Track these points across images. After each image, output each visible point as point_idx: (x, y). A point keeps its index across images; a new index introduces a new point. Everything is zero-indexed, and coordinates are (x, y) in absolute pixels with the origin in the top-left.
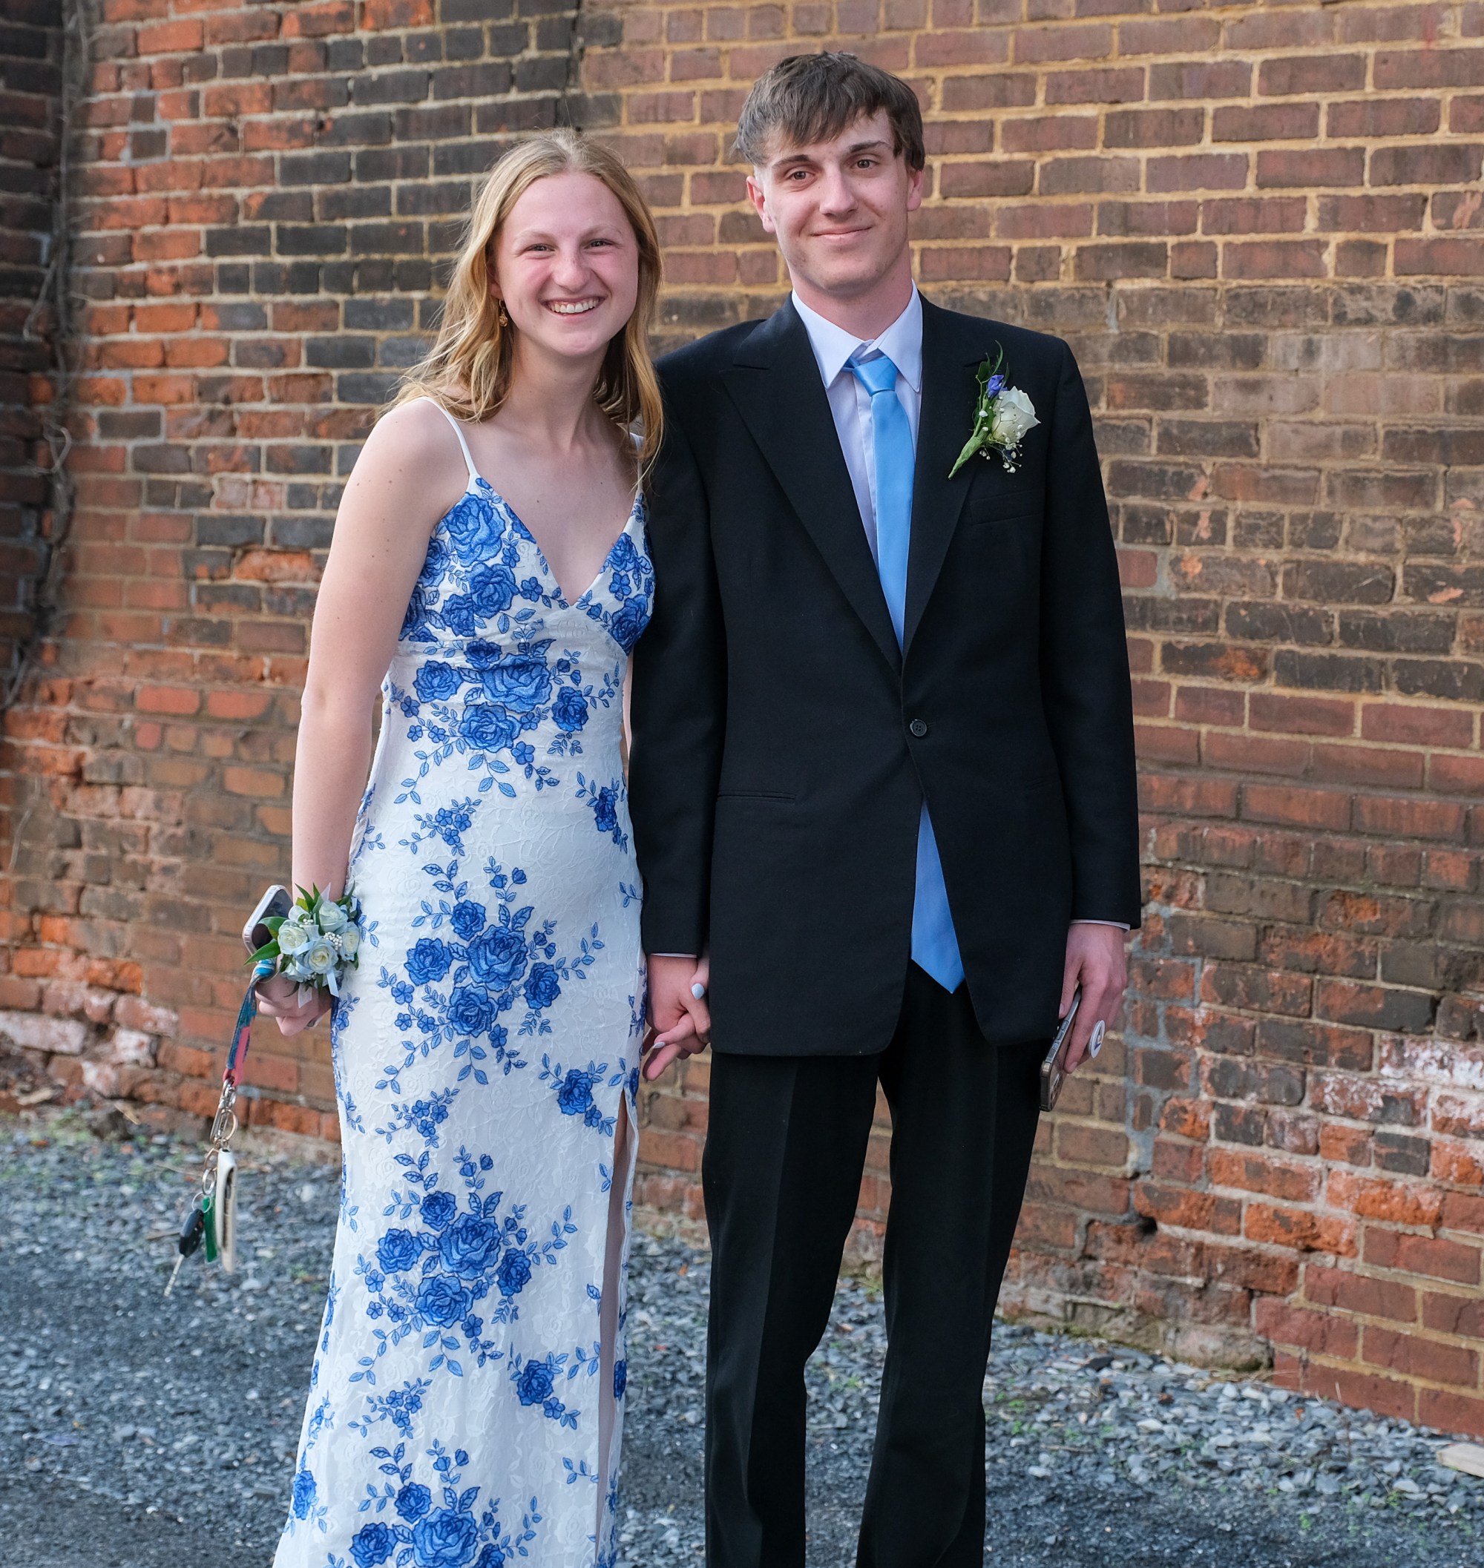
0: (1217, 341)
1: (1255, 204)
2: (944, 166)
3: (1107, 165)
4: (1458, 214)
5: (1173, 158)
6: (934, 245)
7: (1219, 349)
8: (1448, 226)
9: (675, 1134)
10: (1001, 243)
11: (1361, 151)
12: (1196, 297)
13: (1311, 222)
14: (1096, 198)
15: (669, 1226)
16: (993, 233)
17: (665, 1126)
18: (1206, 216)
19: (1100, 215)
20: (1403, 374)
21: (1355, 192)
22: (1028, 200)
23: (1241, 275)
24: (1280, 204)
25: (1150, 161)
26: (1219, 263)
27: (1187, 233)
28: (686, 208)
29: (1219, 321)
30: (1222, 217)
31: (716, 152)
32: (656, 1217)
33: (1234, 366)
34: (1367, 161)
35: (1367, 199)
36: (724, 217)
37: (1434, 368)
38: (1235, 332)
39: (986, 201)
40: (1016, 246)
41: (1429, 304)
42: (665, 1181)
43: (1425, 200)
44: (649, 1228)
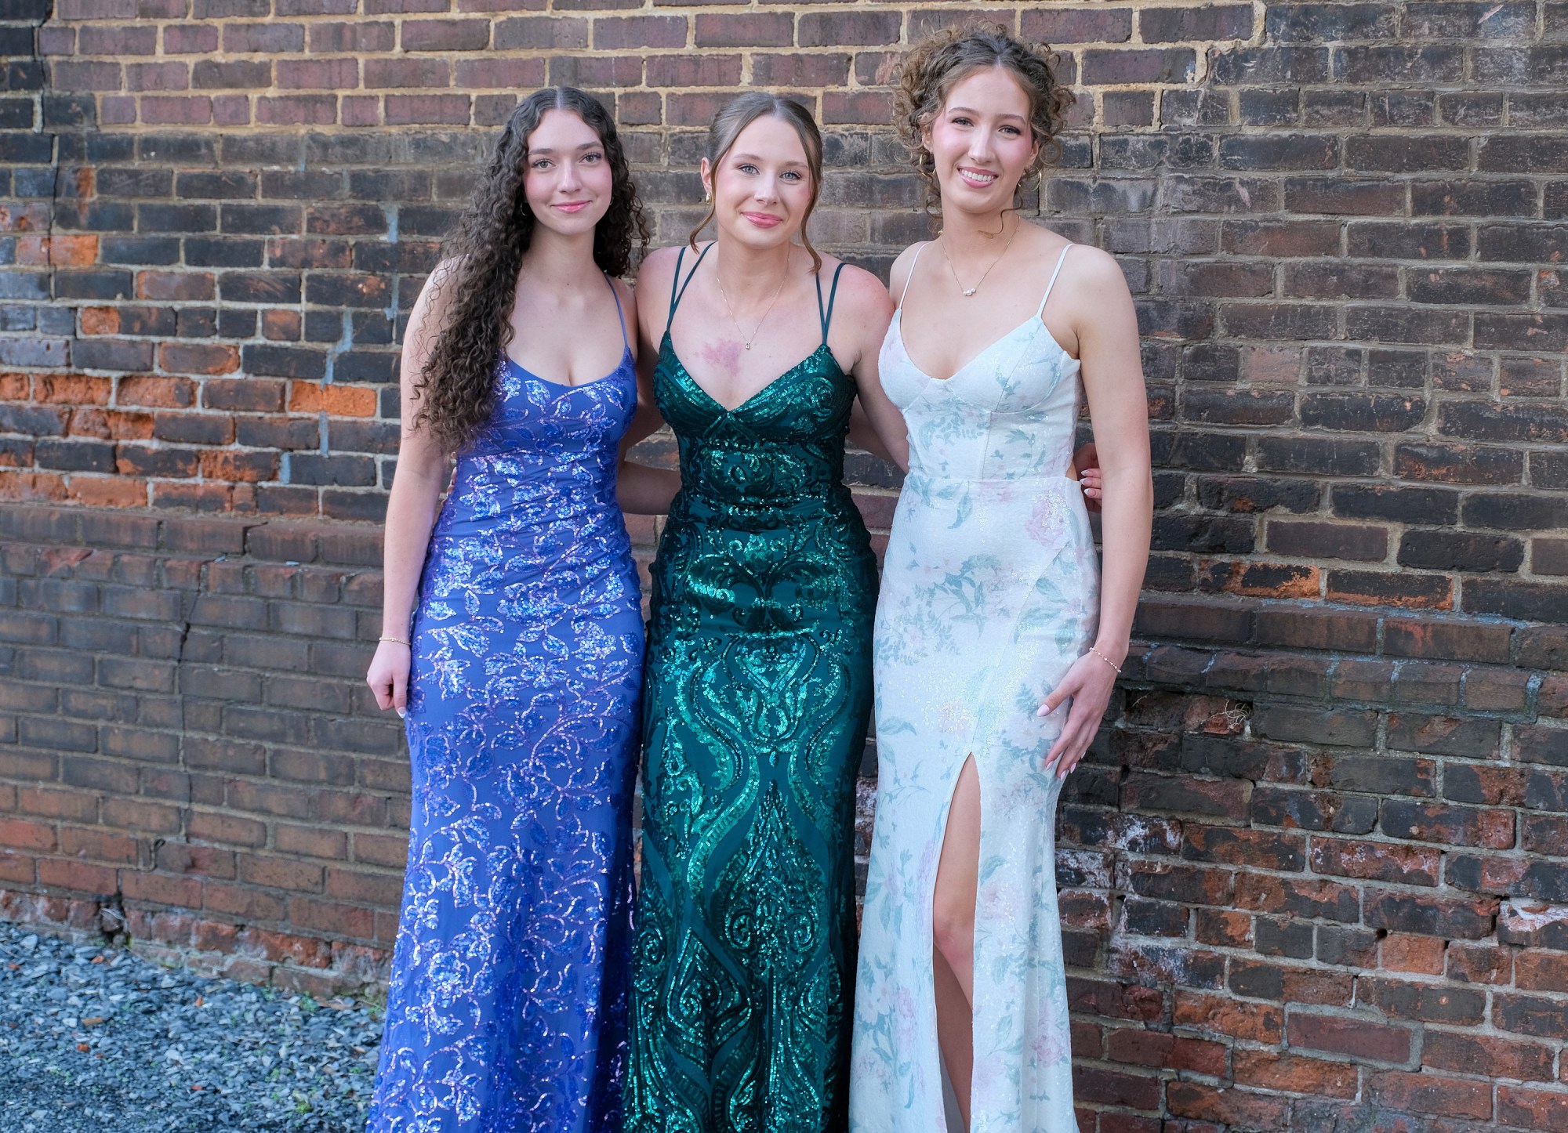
0: (663, 179)
1: (695, 60)
2: (404, 22)
3: (558, 24)
4: (879, 72)
5: (619, 18)
6: (397, 92)
7: (664, 186)
8: (871, 82)
9: (181, 876)
10: (460, 92)
11: (791, 15)
12: (643, 140)
13: (746, 77)
14: (548, 54)
15: (178, 958)
16: (452, 83)
17: (171, 870)
18: (650, 70)
19: (552, 68)
20: (834, 209)
21: (786, 51)
22: (484, 54)
23: (684, 122)
24: (718, 61)
25: (596, 21)
26: (663, 111)
27: (633, 85)
28: (160, 56)
29: (665, 161)
30: (664, 71)
31: (187, 7)
32: (165, 950)
33: (679, 201)
34: (796, 25)
35: (796, 57)
36: (196, 65)
37: (861, 204)
38: (679, 171)
39: (445, 54)
40: (474, 95)
41: (856, 149)
42: (172, 917)
43: (850, 59)
44: (158, 959)
